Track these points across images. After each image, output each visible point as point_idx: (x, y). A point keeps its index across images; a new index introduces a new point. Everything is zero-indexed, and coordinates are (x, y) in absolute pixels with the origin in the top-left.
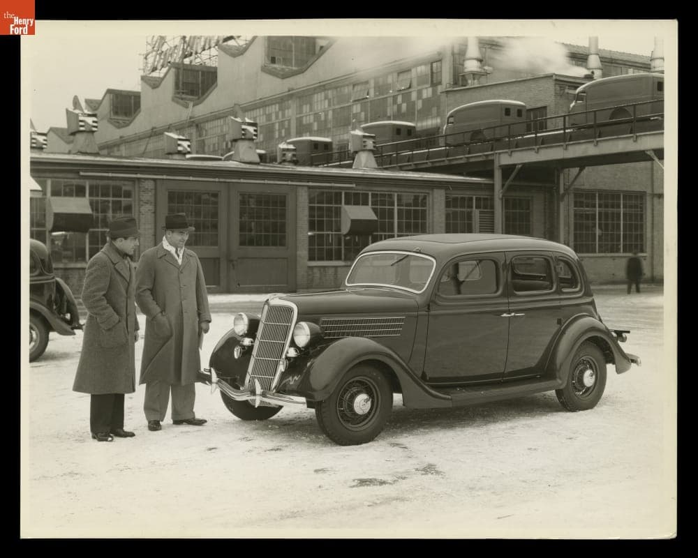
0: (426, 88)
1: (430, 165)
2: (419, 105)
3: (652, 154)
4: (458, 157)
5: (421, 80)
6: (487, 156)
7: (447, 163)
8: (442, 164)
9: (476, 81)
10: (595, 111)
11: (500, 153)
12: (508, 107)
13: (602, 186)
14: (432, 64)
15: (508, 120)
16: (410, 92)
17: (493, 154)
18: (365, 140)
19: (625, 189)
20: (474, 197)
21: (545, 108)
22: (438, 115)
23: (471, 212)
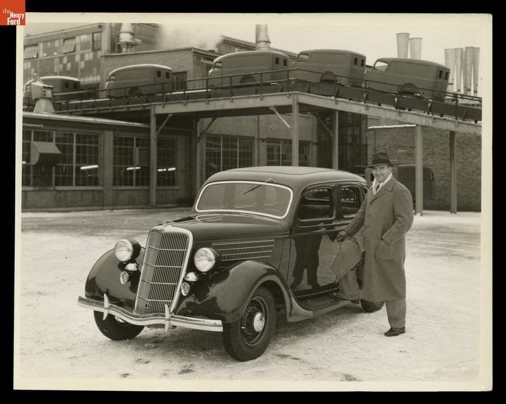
0: (88, 53)
1: (95, 112)
2: (82, 65)
3: (275, 110)
4: (120, 107)
5: (84, 46)
6: (144, 106)
7: (110, 111)
8: (106, 111)
9: (129, 49)
10: (231, 77)
11: (155, 105)
12: (159, 70)
13: (225, 132)
14: (93, 34)
15: (160, 80)
16: (75, 55)
17: (149, 106)
18: (45, 90)
19: (241, 134)
20: (135, 138)
21: (185, 73)
22: (98, 73)
23: (133, 149)
